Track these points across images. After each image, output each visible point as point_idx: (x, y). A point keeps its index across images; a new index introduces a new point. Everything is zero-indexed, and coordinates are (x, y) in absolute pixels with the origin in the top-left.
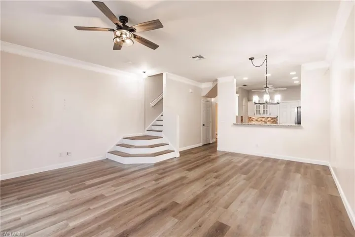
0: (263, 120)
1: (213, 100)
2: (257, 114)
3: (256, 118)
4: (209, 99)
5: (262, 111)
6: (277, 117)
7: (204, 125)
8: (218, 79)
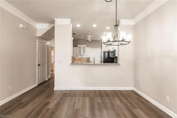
0: (82, 59)
1: (48, 43)
2: (79, 55)
3: (78, 58)
4: (45, 42)
5: (82, 54)
6: (90, 58)
7: (39, 65)
8: (56, 19)
